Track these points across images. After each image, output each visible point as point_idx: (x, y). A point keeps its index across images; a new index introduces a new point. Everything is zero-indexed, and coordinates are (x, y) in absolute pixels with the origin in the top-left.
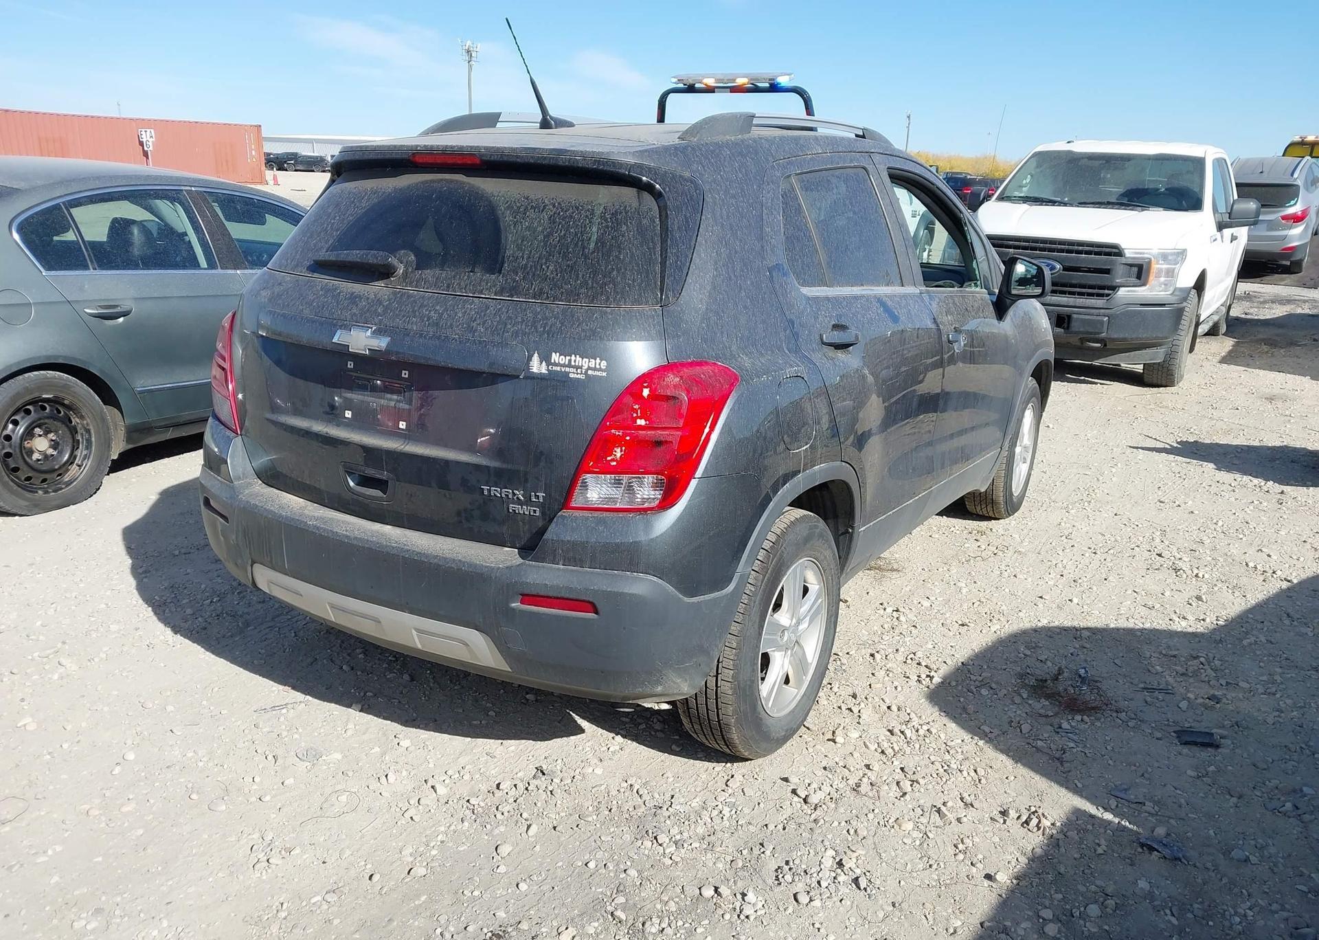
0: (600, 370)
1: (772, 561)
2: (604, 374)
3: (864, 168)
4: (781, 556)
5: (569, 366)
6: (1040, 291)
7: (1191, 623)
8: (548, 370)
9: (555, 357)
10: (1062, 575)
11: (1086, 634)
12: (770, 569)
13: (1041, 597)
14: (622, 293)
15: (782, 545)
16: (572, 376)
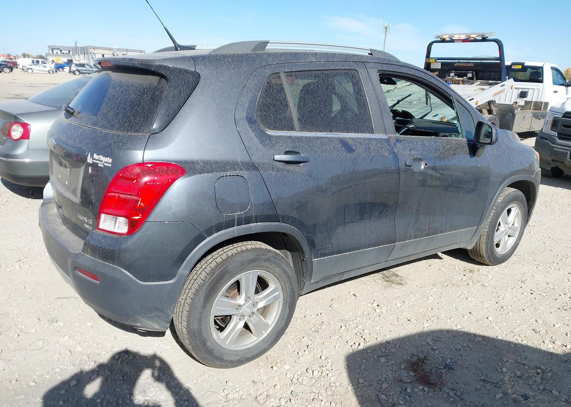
0: (109, 163)
1: (219, 270)
2: (110, 165)
3: (356, 70)
4: (226, 267)
5: (99, 160)
6: (490, 141)
7: (556, 347)
8: (92, 162)
9: (95, 156)
10: (497, 303)
11: (479, 339)
12: (215, 275)
13: (470, 313)
14: (131, 127)
15: (229, 262)
16: (99, 165)
